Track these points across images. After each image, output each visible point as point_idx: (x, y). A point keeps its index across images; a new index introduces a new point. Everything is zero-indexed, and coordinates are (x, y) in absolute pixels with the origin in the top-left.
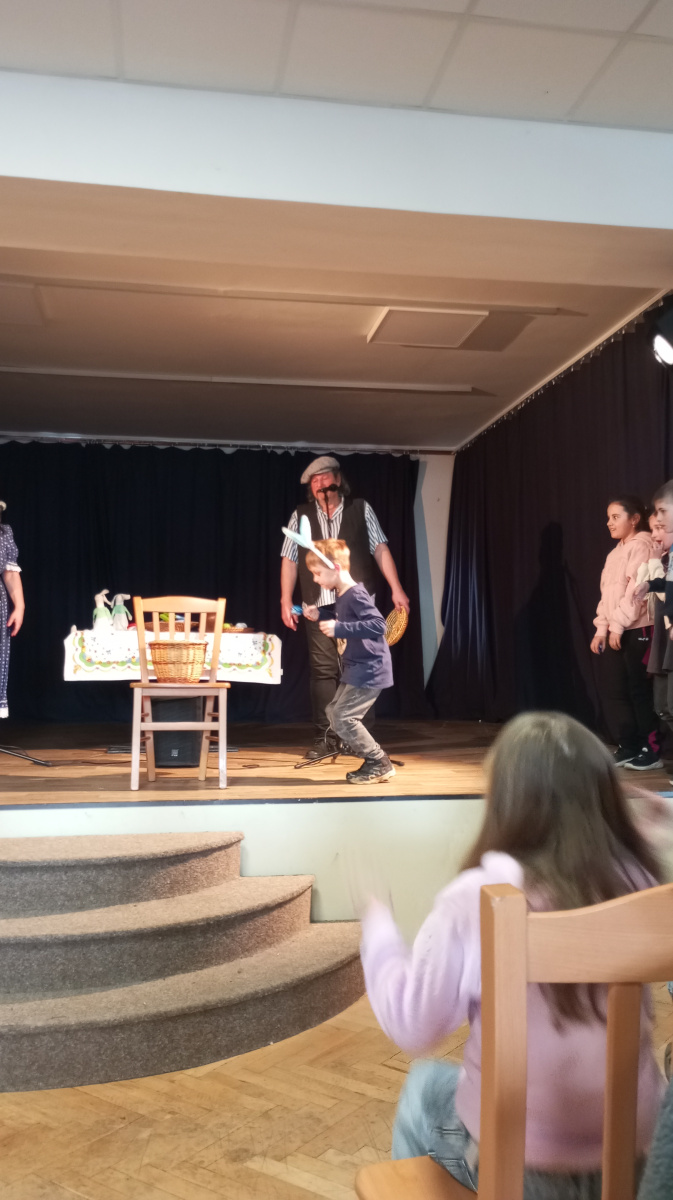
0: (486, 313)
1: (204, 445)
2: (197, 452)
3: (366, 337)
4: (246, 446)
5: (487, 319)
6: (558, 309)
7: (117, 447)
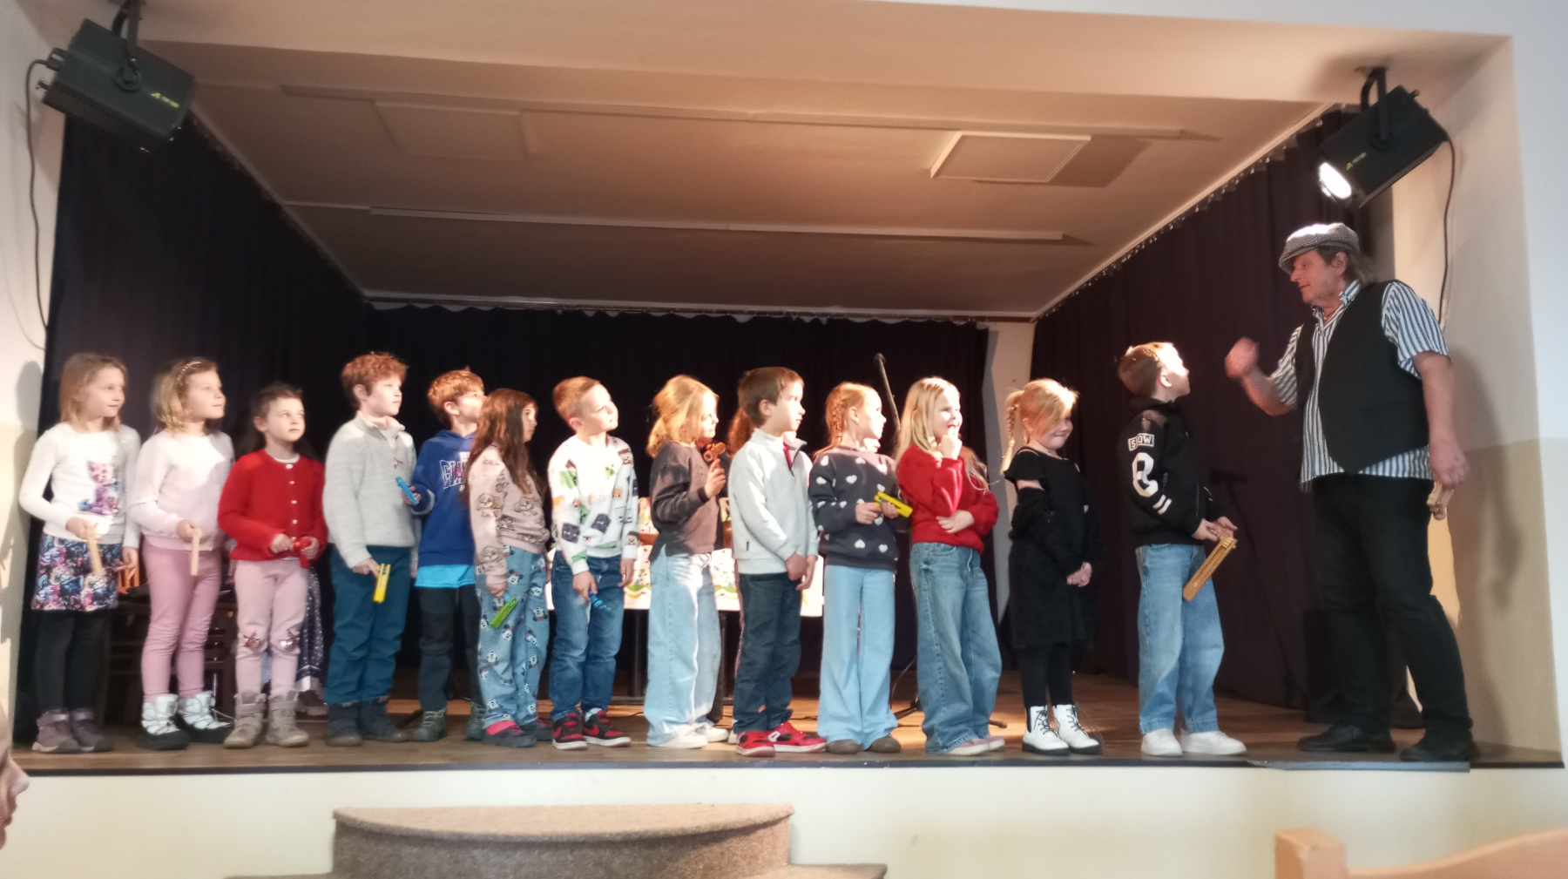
0: (1088, 138)
1: (711, 312)
2: (703, 320)
3: (928, 171)
4: (764, 313)
5: (1088, 145)
6: (1182, 132)
7: (601, 314)
